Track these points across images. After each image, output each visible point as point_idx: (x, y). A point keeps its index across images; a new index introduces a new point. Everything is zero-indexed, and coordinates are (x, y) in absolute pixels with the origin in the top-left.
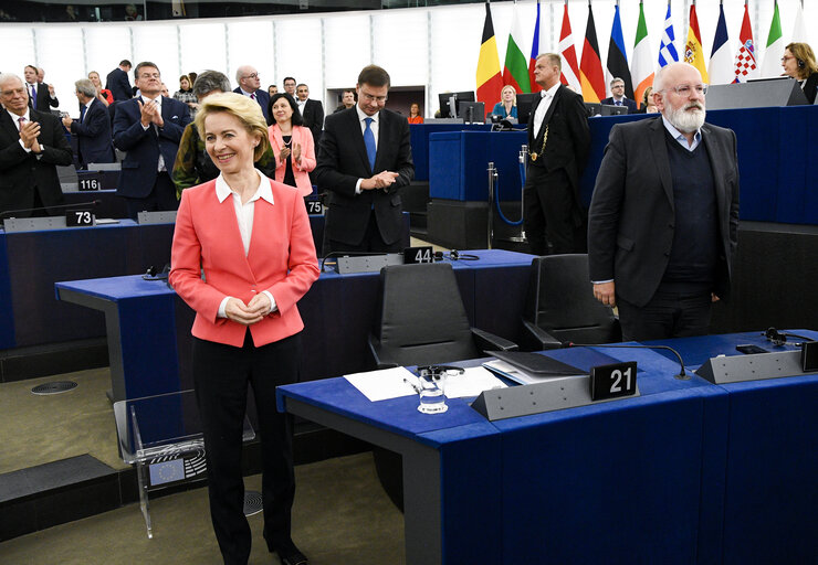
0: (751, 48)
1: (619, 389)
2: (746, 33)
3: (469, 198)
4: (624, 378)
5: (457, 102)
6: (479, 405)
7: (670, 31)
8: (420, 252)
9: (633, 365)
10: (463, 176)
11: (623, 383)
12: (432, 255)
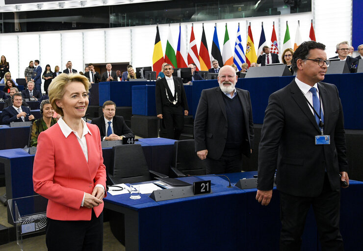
0: (276, 45)
1: (204, 190)
2: (274, 38)
3: (149, 115)
4: (206, 186)
5: (144, 71)
6: (152, 196)
7: (239, 38)
8: (129, 139)
9: (209, 182)
10: (146, 105)
11: (206, 188)
12: (134, 140)
